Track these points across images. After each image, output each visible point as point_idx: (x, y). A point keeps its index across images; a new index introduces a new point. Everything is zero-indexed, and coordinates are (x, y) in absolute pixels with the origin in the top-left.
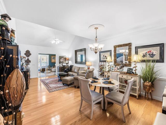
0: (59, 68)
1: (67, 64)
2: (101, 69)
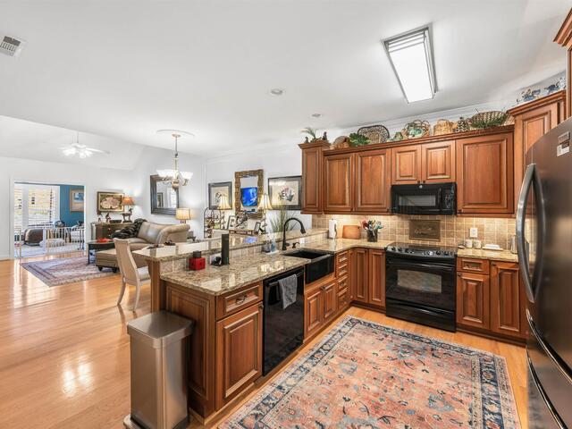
0: (95, 228)
1: (124, 215)
2: (209, 227)
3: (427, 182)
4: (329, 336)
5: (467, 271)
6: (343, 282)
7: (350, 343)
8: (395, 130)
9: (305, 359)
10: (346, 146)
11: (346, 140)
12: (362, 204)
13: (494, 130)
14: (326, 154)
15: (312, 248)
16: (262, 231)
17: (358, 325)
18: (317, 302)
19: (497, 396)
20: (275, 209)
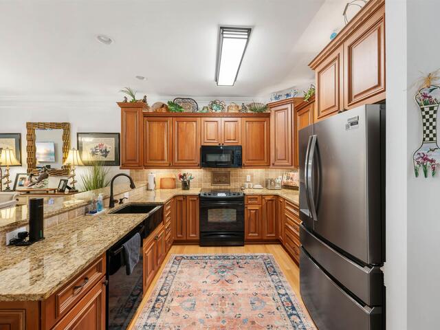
3: (225, 145)
4: (163, 280)
5: (251, 204)
6: (168, 228)
7: (182, 280)
8: (202, 105)
9: (147, 314)
10: (164, 110)
11: (163, 105)
12: (178, 160)
13: (262, 115)
14: (146, 115)
15: (139, 201)
16: (69, 188)
17: (183, 261)
18: (153, 253)
19: (280, 281)
20: (87, 164)
